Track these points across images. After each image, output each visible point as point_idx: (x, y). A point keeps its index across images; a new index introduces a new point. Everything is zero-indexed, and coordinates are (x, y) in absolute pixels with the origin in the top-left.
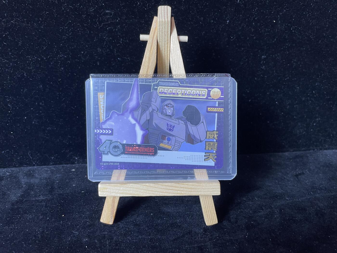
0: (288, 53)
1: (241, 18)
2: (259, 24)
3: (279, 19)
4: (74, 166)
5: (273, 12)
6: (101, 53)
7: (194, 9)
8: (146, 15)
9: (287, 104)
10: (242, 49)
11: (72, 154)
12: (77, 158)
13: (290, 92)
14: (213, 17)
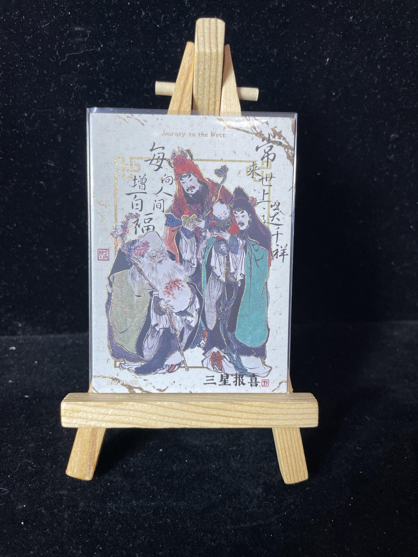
1: (354, 54)
2: (389, 68)
6: (65, 117)
7: (260, 30)
8: (159, 40)
10: (353, 118)
12: (22, 324)
14: (298, 49)
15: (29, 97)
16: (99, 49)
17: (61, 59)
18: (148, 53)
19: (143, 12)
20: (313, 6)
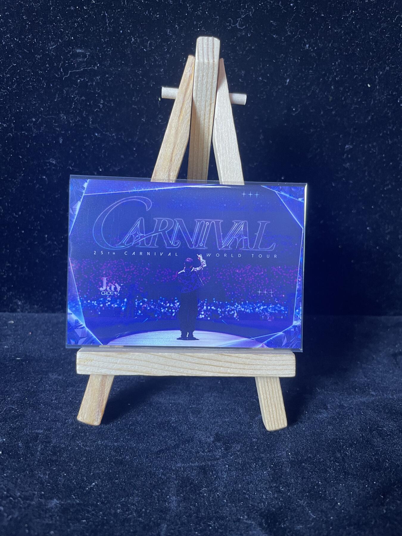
0: (392, 142)
1: (310, 76)
2: (342, 89)
3: (376, 83)
4: (14, 315)
5: (367, 69)
6: (66, 123)
7: (230, 55)
8: (145, 61)
9: (387, 232)
10: (312, 131)
11: (12, 294)
12: (21, 302)
13: (392, 212)
14: (263, 71)
15: (37, 105)
16: (96, 67)
17: (64, 75)
18: (137, 71)
19: (132, 39)
20: (274, 36)
